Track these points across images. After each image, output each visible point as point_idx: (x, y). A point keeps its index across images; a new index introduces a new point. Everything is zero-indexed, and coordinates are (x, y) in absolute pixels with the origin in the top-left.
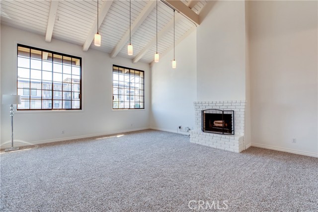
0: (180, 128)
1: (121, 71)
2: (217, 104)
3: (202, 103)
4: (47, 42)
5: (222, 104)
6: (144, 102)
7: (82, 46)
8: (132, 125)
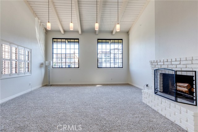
0: (147, 85)
1: (108, 42)
2: (173, 63)
3: (157, 62)
4: (63, 34)
5: (179, 63)
6: (122, 63)
7: (78, 32)
8: (112, 79)
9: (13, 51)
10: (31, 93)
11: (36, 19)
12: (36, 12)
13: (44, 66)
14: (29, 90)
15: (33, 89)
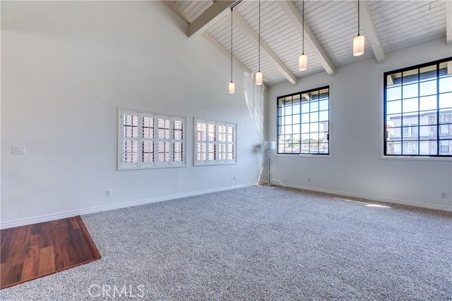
7: (323, 71)
9: (210, 130)
10: (234, 191)
11: (246, 74)
12: (245, 63)
13: (262, 149)
14: (233, 187)
15: (238, 186)
